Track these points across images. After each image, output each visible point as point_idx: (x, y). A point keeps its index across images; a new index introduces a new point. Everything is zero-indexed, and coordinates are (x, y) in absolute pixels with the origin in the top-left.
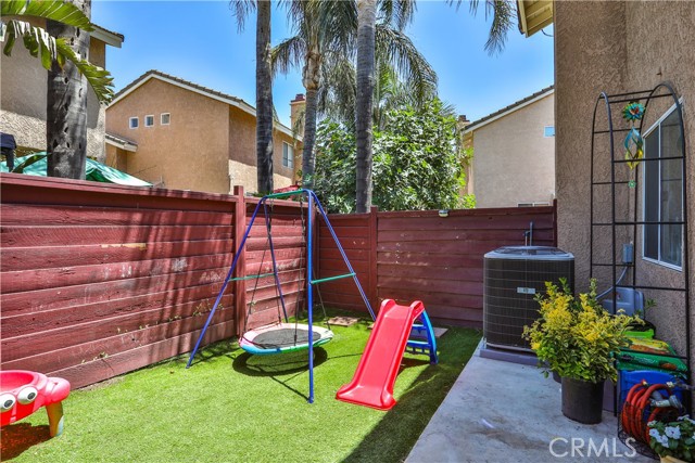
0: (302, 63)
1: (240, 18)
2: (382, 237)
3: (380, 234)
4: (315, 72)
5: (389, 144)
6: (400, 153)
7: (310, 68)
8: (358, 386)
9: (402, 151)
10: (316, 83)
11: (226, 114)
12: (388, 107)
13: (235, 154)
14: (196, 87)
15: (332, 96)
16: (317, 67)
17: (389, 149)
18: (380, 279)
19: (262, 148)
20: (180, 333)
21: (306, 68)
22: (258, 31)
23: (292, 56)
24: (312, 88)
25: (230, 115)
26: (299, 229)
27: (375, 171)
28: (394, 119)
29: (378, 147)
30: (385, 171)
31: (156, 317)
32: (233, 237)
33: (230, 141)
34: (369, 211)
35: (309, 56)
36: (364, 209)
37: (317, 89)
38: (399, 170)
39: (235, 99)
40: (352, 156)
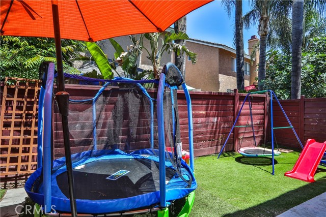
0: (258, 23)
1: (229, 12)
2: (307, 111)
3: (306, 109)
4: (265, 27)
5: (313, 59)
6: (320, 64)
7: (262, 25)
8: (295, 172)
9: (322, 62)
10: (266, 32)
11: (217, 53)
12: (312, 35)
13: (222, 71)
14: (203, 42)
15: (275, 35)
16: (266, 24)
17: (312, 62)
18: (306, 132)
19: (239, 69)
20: (217, 145)
21: (260, 26)
22: (236, 14)
23: (252, 20)
24: (264, 35)
25: (219, 53)
26: (262, 107)
27: (303, 75)
28: (316, 43)
29: (304, 61)
30: (309, 75)
31: (208, 139)
32: (234, 110)
33: (219, 65)
34: (299, 98)
35: (262, 19)
36: (296, 96)
37: (266, 35)
38: (320, 74)
39: (221, 45)
40: (288, 68)
